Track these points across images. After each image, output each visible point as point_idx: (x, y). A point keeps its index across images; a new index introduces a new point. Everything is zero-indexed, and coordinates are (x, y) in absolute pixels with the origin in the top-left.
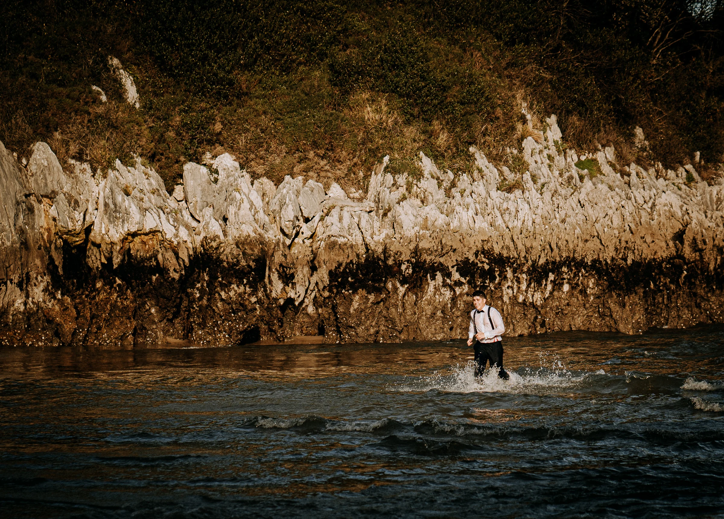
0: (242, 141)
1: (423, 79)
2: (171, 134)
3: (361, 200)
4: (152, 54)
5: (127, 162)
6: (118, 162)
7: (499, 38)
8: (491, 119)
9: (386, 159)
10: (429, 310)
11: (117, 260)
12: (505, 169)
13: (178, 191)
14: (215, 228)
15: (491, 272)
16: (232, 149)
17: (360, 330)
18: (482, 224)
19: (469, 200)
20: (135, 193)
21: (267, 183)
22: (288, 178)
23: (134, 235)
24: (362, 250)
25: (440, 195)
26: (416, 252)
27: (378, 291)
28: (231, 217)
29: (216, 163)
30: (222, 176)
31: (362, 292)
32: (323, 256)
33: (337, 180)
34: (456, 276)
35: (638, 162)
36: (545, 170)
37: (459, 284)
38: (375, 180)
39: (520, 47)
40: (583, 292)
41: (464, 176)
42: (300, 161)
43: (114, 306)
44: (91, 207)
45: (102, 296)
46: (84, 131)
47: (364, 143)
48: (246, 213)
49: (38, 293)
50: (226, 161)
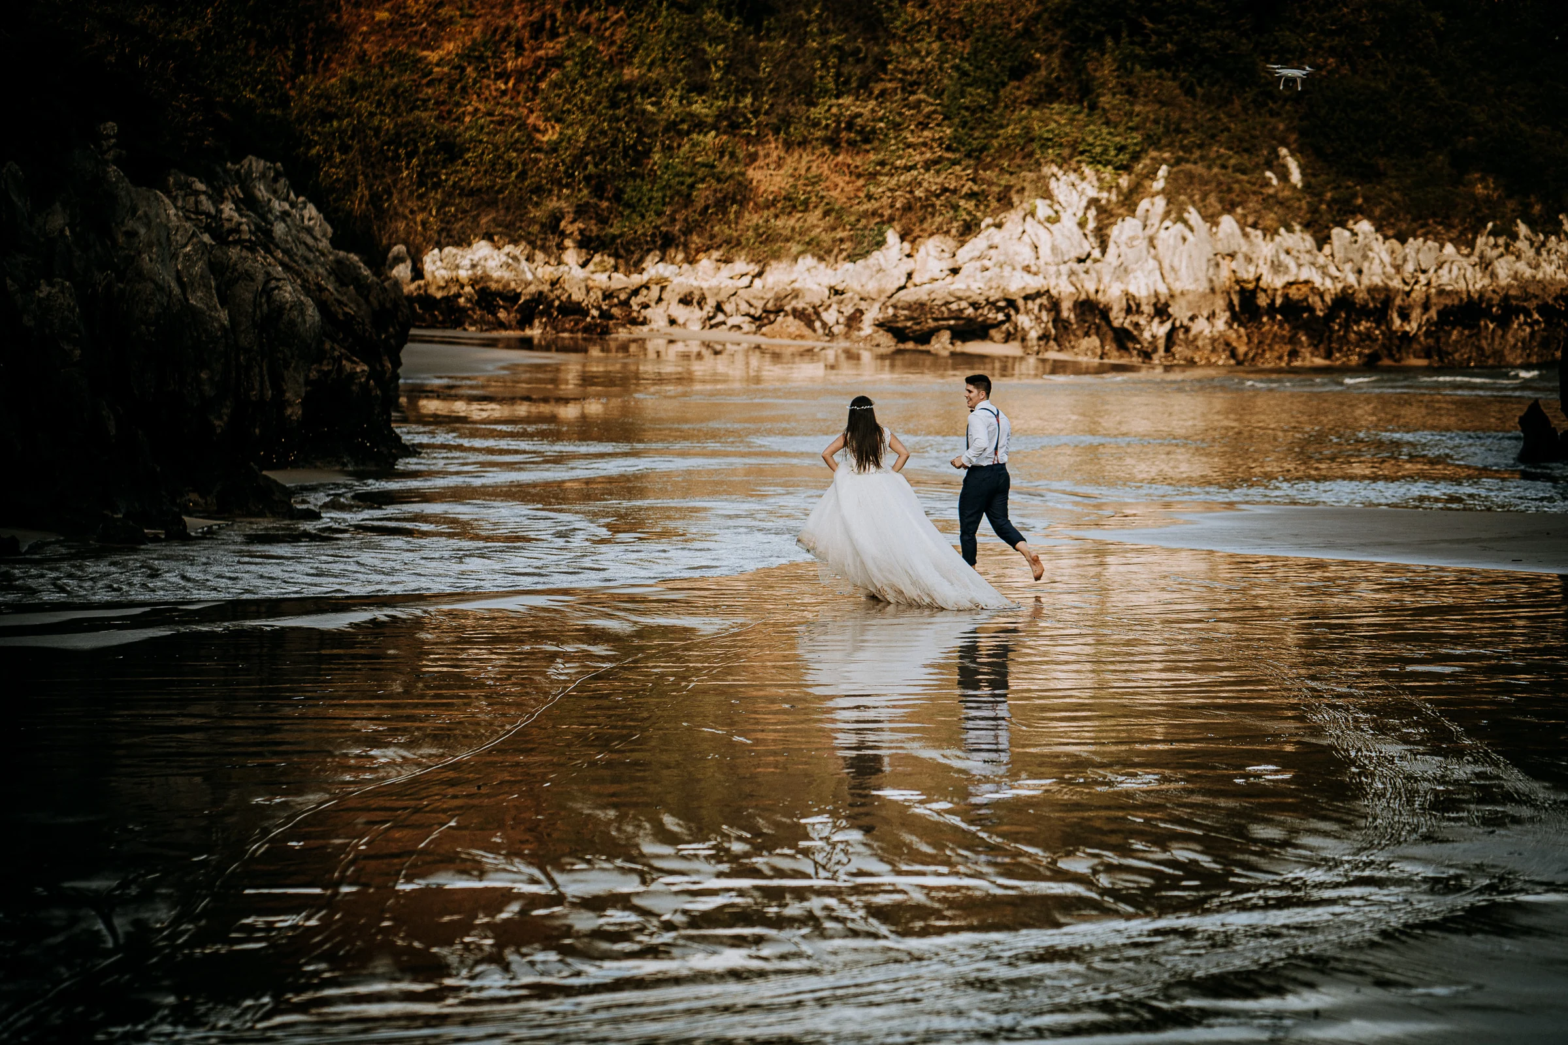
0: (1377, 212)
1: (1525, 162)
2: (1324, 207)
3: (1468, 256)
4: (1312, 145)
5: (1290, 230)
6: (1282, 230)
9: (1490, 225)
10: (1512, 341)
11: (1279, 301)
13: (1327, 249)
14: (1352, 279)
16: (1370, 217)
17: (1457, 356)
18: (1562, 276)
19: (1554, 257)
20: (1294, 253)
21: (1395, 244)
22: (1411, 240)
23: (1292, 284)
24: (1464, 296)
25: (1531, 253)
26: (1506, 298)
27: (1470, 327)
28: (1365, 270)
29: (1356, 228)
30: (1360, 238)
31: (1459, 328)
32: (1434, 300)
33: (1451, 240)
34: (1536, 316)
37: (1537, 322)
38: (1480, 241)
41: (1553, 238)
42: (1422, 226)
43: (1275, 335)
44: (1261, 263)
45: (1267, 328)
46: (1258, 207)
47: (1474, 212)
48: (1376, 267)
49: (1220, 324)
50: (1365, 226)
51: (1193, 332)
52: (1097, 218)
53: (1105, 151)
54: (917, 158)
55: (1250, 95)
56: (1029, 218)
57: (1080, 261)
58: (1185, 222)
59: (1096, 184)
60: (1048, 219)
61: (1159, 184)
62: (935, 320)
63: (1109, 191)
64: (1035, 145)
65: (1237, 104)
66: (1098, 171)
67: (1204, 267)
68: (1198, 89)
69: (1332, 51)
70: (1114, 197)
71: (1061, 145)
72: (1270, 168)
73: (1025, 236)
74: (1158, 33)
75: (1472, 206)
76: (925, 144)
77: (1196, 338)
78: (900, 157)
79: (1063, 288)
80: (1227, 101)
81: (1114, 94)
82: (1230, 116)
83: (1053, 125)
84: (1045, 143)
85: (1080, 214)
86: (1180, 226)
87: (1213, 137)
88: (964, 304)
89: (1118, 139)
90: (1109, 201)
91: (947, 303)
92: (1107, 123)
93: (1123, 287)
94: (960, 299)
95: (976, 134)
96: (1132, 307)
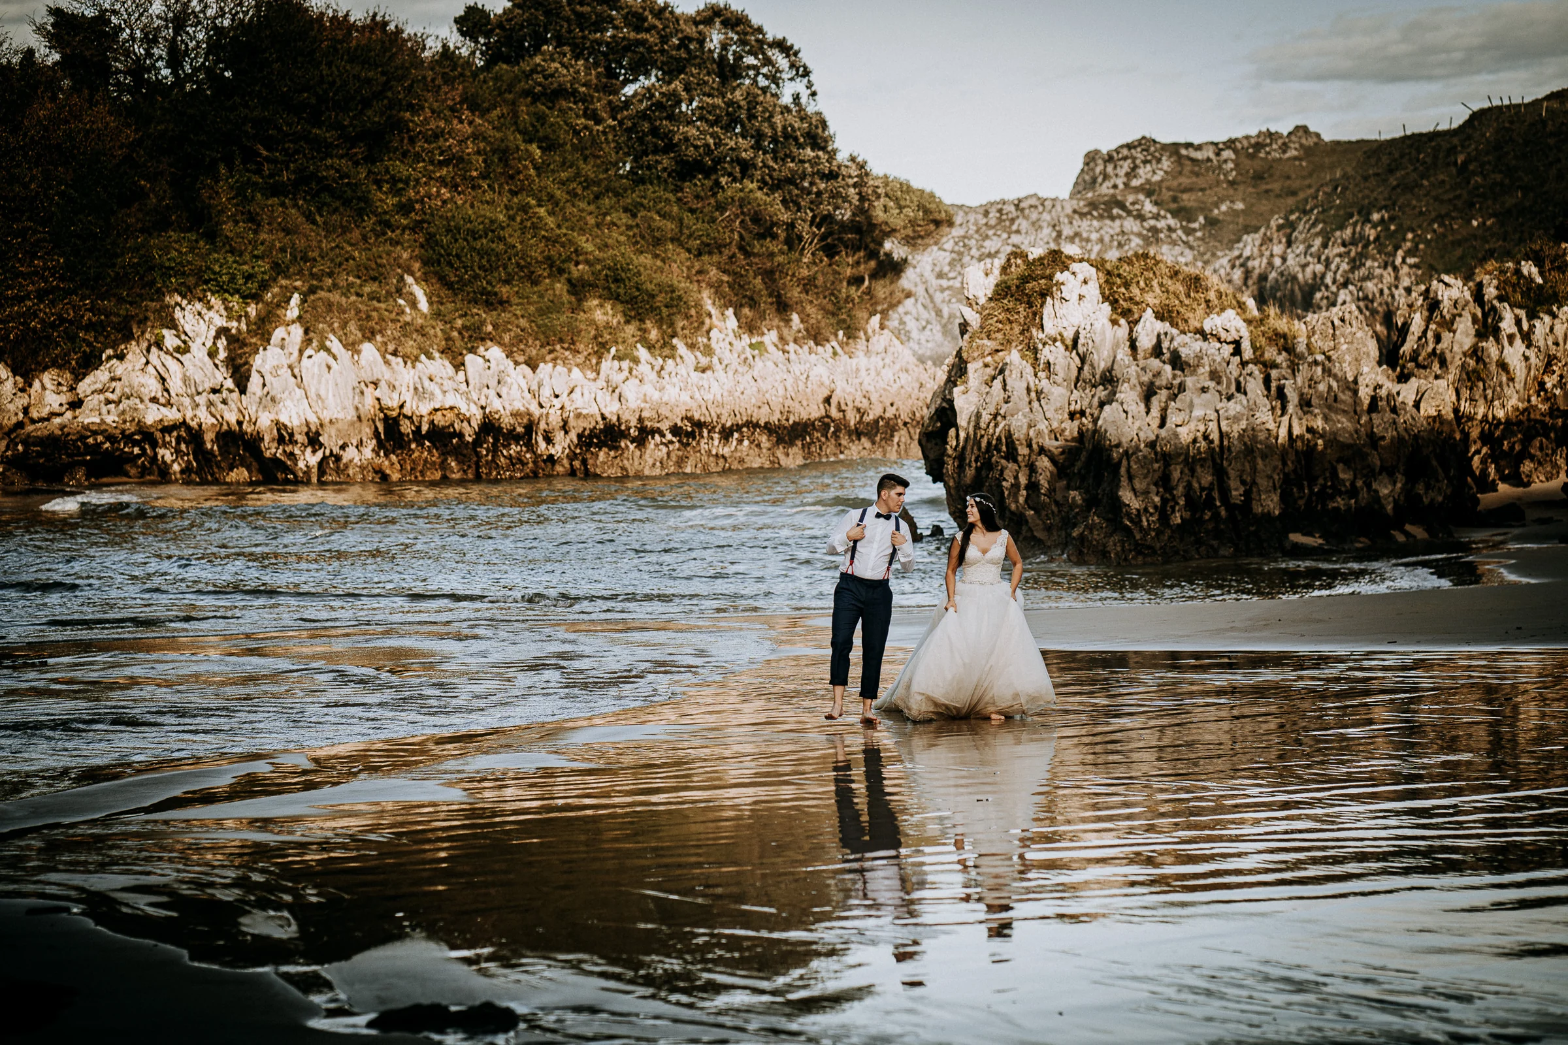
0: (507, 338)
1: (638, 289)
2: (455, 334)
3: (595, 380)
4: (436, 273)
5: (430, 357)
6: (423, 357)
7: (689, 251)
8: (688, 317)
9: (613, 350)
10: (651, 462)
11: (425, 428)
12: (698, 354)
13: (461, 374)
15: (693, 432)
16: (500, 344)
18: (685, 397)
19: (674, 380)
20: (437, 379)
21: (527, 370)
22: (541, 365)
23: (436, 410)
24: (600, 419)
25: (654, 376)
26: (640, 420)
27: (616, 448)
28: (504, 394)
29: (488, 355)
30: (493, 365)
31: (605, 449)
32: (572, 423)
33: (577, 366)
34: (669, 436)
35: (795, 341)
36: (727, 353)
37: (671, 442)
38: (605, 366)
39: (706, 258)
40: (759, 446)
41: (670, 362)
42: (550, 352)
43: (426, 461)
44: (404, 390)
45: (416, 454)
46: (397, 334)
47: (595, 338)
48: (515, 392)
49: (368, 453)
50: (495, 353)
51: (344, 460)
52: (227, 348)
53: (233, 279)
54: (31, 288)
55: (370, 222)
56: (154, 349)
57: (214, 391)
58: (328, 350)
59: (224, 313)
60: (177, 349)
61: (293, 311)
62: (68, 455)
63: (239, 321)
64: (156, 274)
65: (356, 235)
66: (224, 300)
67: (351, 395)
68: (318, 218)
69: (443, 181)
70: (244, 327)
71: (184, 273)
72: (400, 296)
73: (150, 368)
74: (274, 161)
75: (593, 332)
76: (36, 273)
77: (346, 466)
78: (9, 287)
79: (205, 418)
80: (345, 230)
81: (236, 223)
82: (351, 245)
83: (174, 254)
84: (167, 273)
85: (209, 344)
86: (323, 354)
87: (340, 264)
88: (100, 438)
89: (245, 267)
90: (238, 330)
91: (83, 438)
92: (232, 251)
93: (273, 417)
94: (95, 433)
95: (90, 263)
96: (284, 436)
